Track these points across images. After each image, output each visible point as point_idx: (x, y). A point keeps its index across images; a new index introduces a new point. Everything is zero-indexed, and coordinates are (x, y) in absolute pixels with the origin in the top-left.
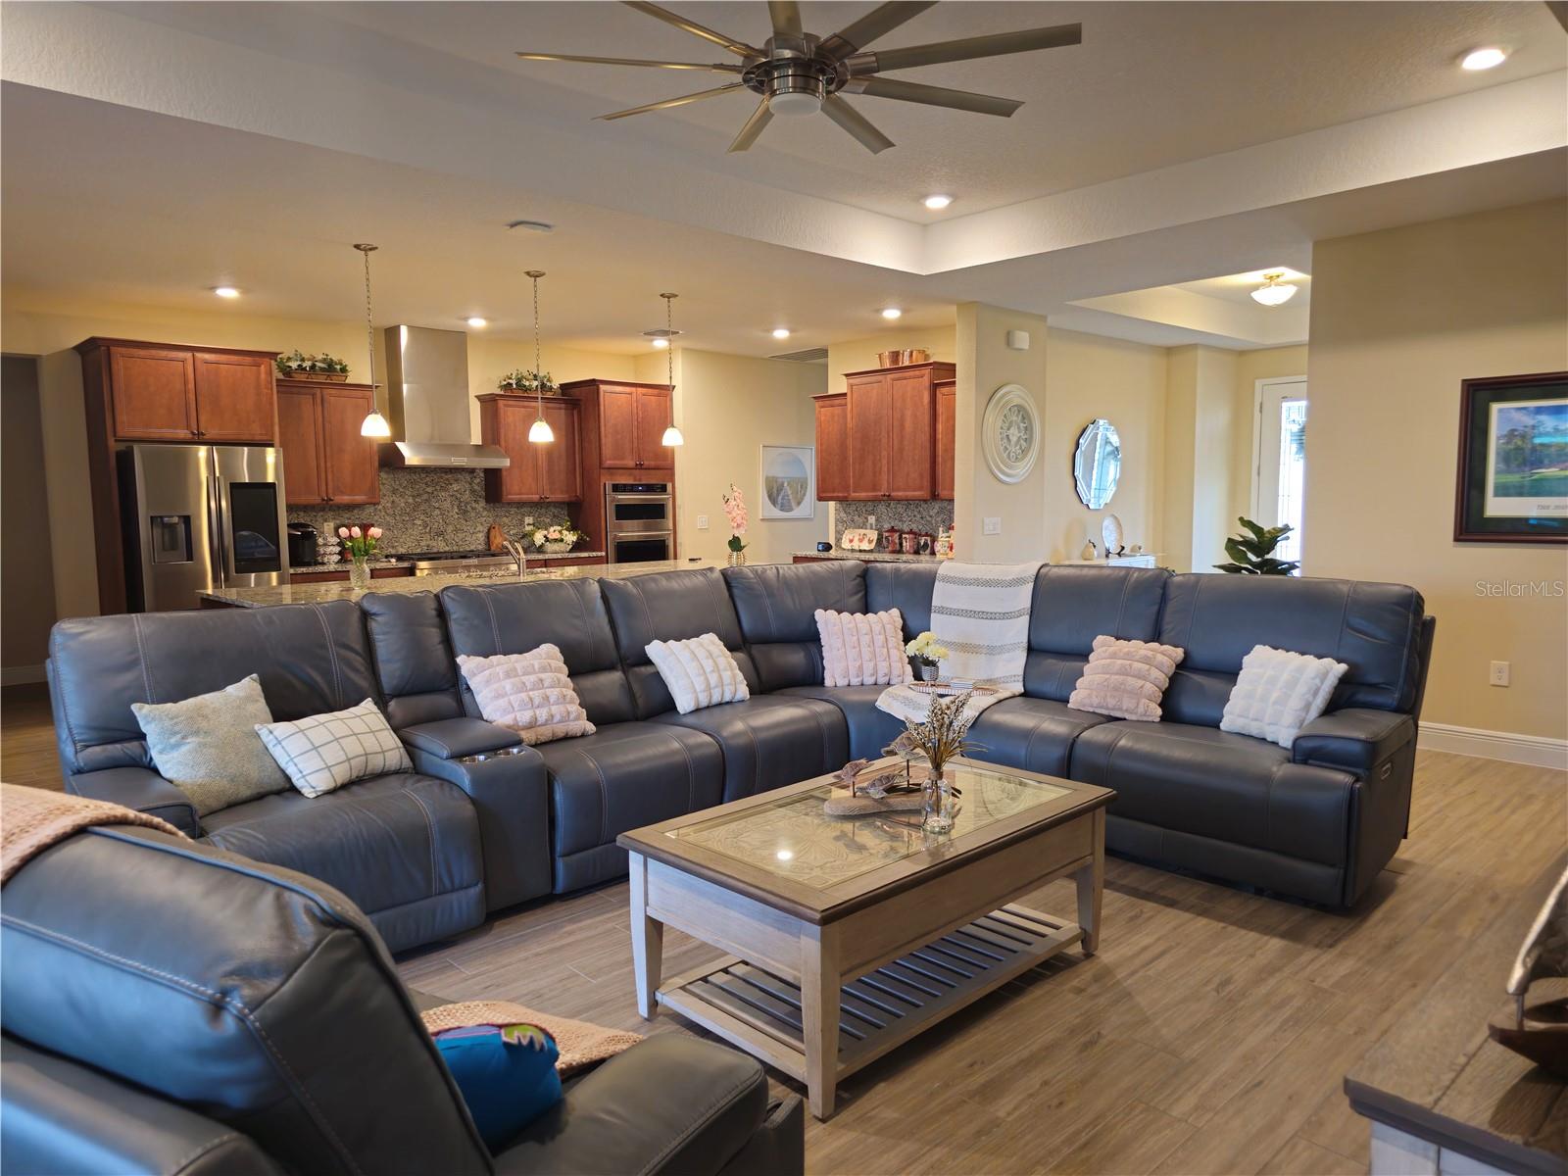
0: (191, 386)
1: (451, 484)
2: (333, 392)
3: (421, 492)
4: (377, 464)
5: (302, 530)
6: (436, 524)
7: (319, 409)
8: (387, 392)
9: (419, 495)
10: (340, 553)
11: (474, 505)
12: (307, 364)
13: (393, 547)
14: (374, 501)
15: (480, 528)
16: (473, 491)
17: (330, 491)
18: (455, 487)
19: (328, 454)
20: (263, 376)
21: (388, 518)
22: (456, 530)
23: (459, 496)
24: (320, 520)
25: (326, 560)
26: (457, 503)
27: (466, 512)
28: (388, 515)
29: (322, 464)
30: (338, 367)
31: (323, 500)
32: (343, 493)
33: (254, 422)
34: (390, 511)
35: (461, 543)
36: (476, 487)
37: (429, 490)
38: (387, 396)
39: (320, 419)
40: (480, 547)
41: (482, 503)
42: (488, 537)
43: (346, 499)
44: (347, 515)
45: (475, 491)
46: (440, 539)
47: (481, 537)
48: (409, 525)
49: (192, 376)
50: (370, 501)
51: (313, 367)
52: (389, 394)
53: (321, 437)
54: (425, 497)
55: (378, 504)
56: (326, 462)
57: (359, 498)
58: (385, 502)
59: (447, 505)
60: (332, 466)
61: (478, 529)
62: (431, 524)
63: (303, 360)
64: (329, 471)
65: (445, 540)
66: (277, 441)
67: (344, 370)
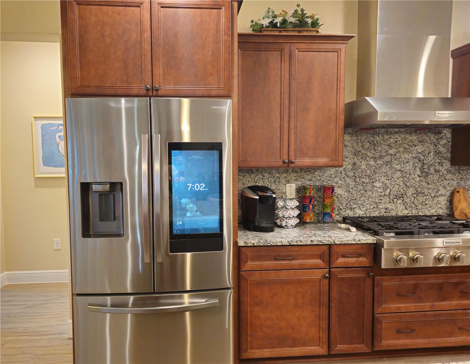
0: (147, 35)
1: (415, 146)
2: (302, 46)
3: (384, 154)
4: (342, 123)
5: (260, 193)
6: (397, 187)
7: (286, 66)
8: (356, 52)
9: (381, 157)
10: (299, 216)
11: (438, 168)
12: (278, 20)
13: (351, 209)
14: (336, 163)
15: (442, 191)
16: (437, 153)
17: (292, 153)
18: (420, 149)
19: (292, 113)
20: (223, 20)
21: (348, 180)
22: (418, 193)
23: (422, 158)
24: (283, 181)
25: (284, 224)
26: (420, 165)
27: (427, 174)
28: (348, 176)
29: (286, 126)
30: (309, 21)
31: (284, 162)
32: (304, 155)
33: (211, 74)
34: (351, 174)
35: (420, 206)
36: (442, 149)
37: (392, 151)
38: (356, 57)
39: (287, 77)
40: (441, 212)
41: (447, 165)
42: (451, 201)
43: (307, 161)
44: (309, 177)
45: (440, 153)
46: (400, 201)
47: (443, 201)
48: (369, 187)
49: (149, 24)
50: (332, 163)
51: (284, 22)
52: (358, 55)
53: (286, 96)
54: (388, 158)
55: (341, 166)
56: (289, 122)
57: (322, 161)
58: (347, 164)
59: (408, 167)
60: (296, 127)
61: (440, 193)
62: (390, 187)
63: (275, 17)
64: (292, 131)
65: (404, 204)
66: (235, 95)
67: (315, 24)
